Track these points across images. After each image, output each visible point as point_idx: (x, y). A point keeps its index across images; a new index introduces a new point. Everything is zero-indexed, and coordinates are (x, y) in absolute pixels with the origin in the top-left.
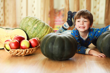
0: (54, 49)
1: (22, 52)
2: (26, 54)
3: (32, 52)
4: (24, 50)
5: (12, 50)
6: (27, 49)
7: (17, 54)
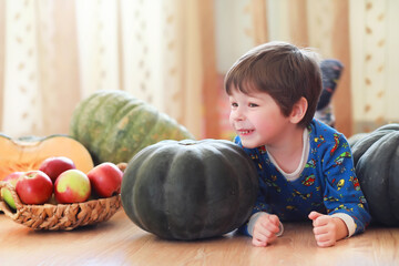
0: (166, 197)
1: (63, 215)
2: (79, 223)
3: (99, 212)
4: (68, 208)
5: (25, 207)
6: (82, 205)
7: (45, 225)
